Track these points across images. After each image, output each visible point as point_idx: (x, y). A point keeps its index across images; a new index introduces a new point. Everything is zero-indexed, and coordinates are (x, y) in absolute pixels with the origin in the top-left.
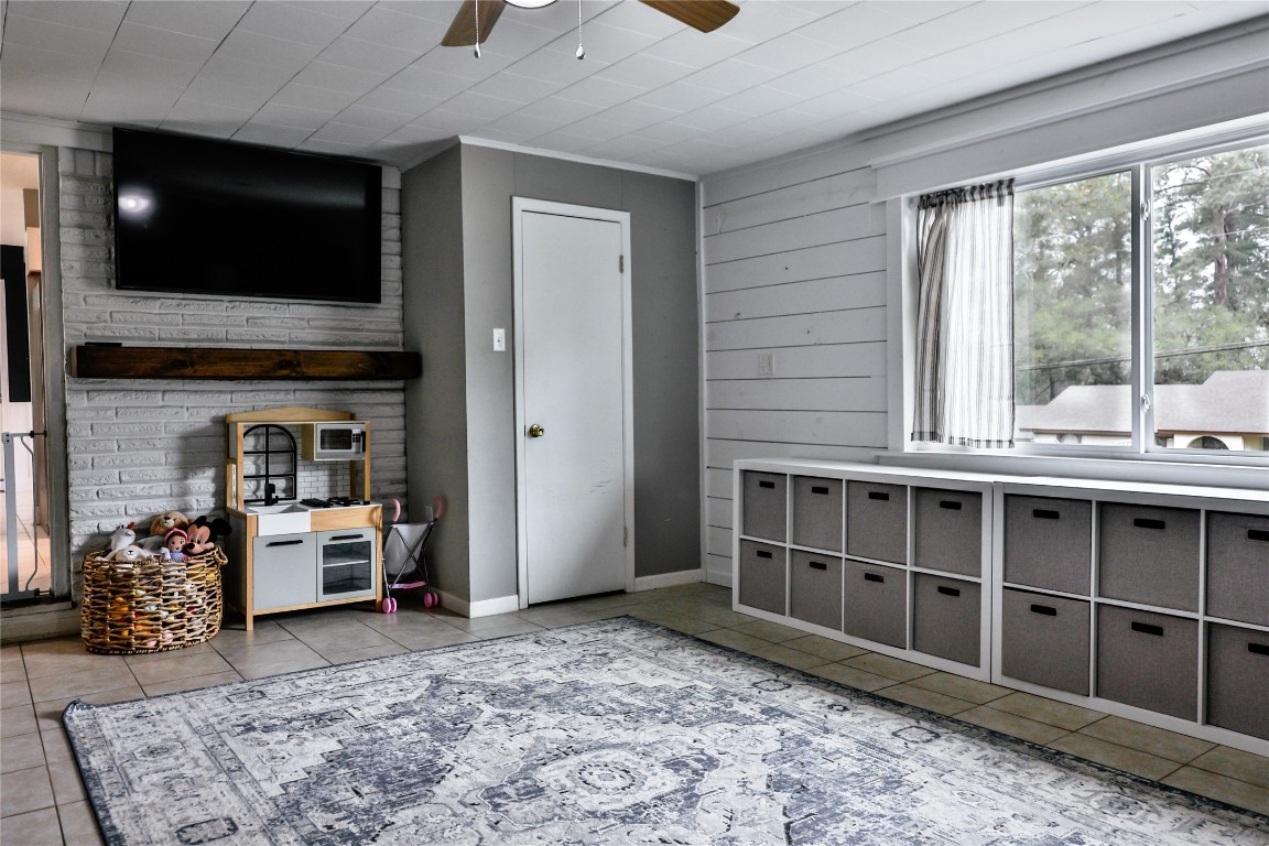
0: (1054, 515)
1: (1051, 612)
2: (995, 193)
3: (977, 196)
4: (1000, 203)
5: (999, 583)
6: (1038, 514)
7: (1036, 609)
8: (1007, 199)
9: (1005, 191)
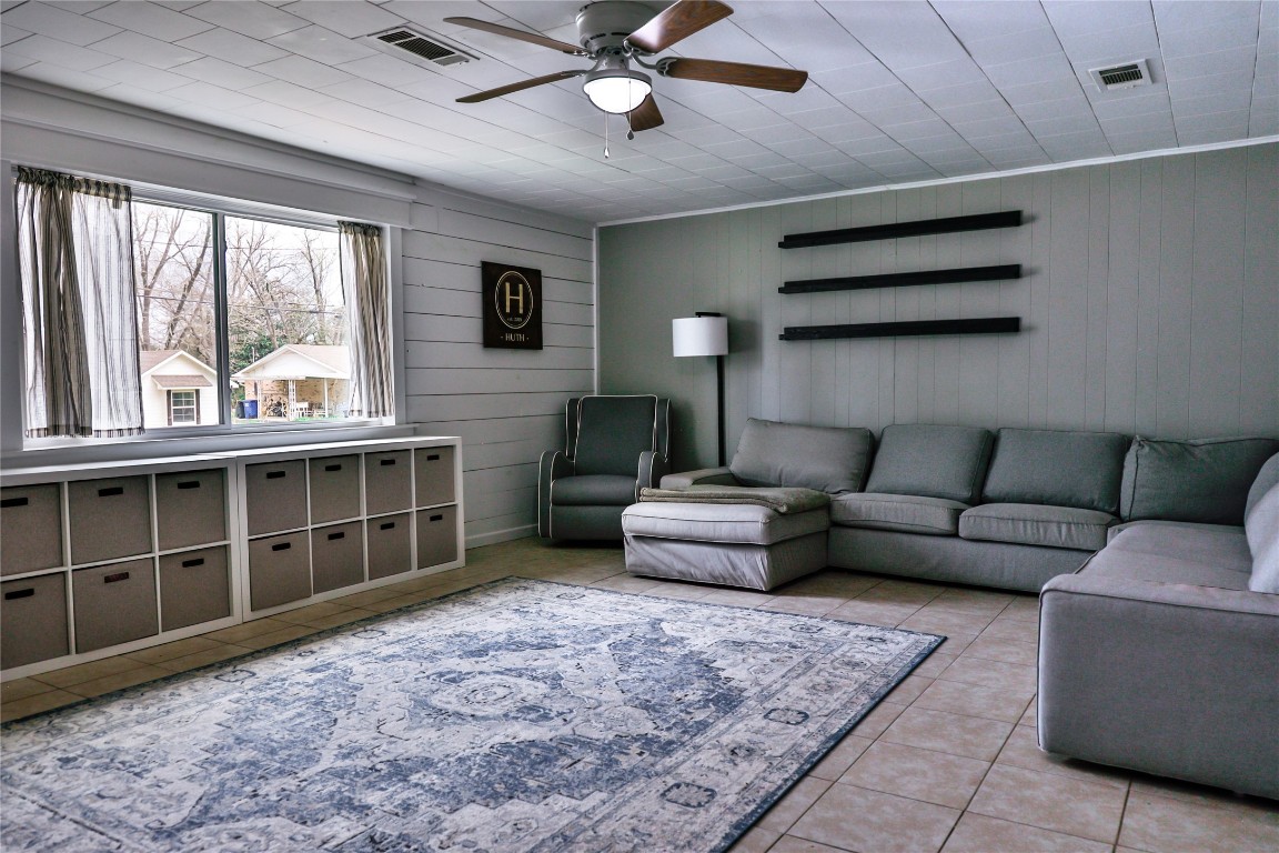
0: (281, 474)
1: (287, 546)
2: (112, 194)
3: (93, 191)
4: (116, 206)
5: (245, 537)
6: (271, 476)
7: (276, 548)
8: (124, 204)
9: (123, 196)
